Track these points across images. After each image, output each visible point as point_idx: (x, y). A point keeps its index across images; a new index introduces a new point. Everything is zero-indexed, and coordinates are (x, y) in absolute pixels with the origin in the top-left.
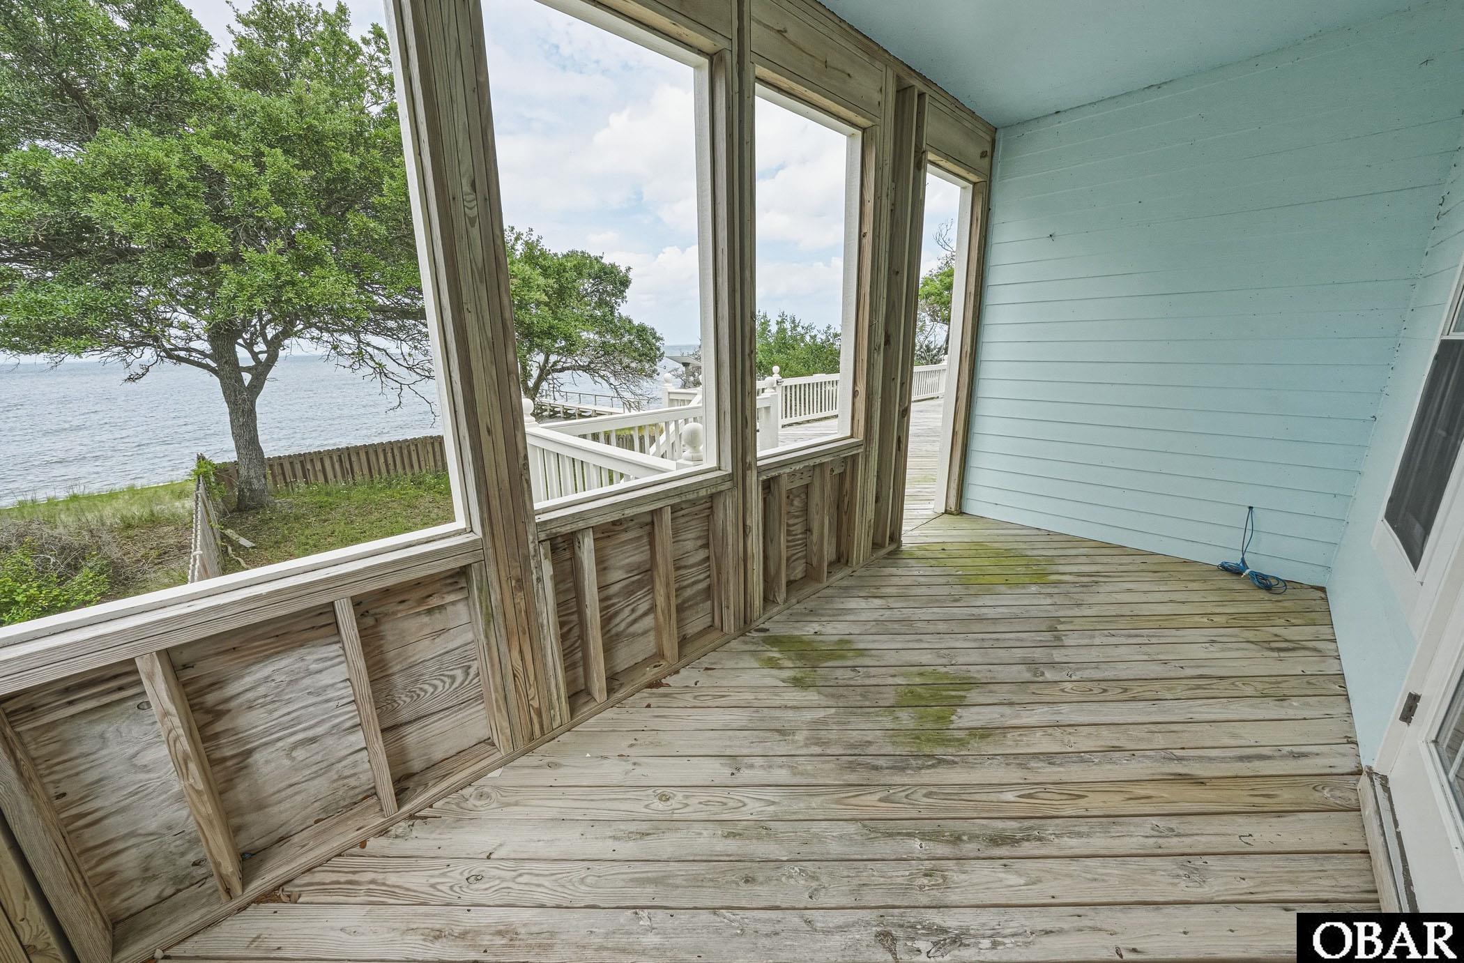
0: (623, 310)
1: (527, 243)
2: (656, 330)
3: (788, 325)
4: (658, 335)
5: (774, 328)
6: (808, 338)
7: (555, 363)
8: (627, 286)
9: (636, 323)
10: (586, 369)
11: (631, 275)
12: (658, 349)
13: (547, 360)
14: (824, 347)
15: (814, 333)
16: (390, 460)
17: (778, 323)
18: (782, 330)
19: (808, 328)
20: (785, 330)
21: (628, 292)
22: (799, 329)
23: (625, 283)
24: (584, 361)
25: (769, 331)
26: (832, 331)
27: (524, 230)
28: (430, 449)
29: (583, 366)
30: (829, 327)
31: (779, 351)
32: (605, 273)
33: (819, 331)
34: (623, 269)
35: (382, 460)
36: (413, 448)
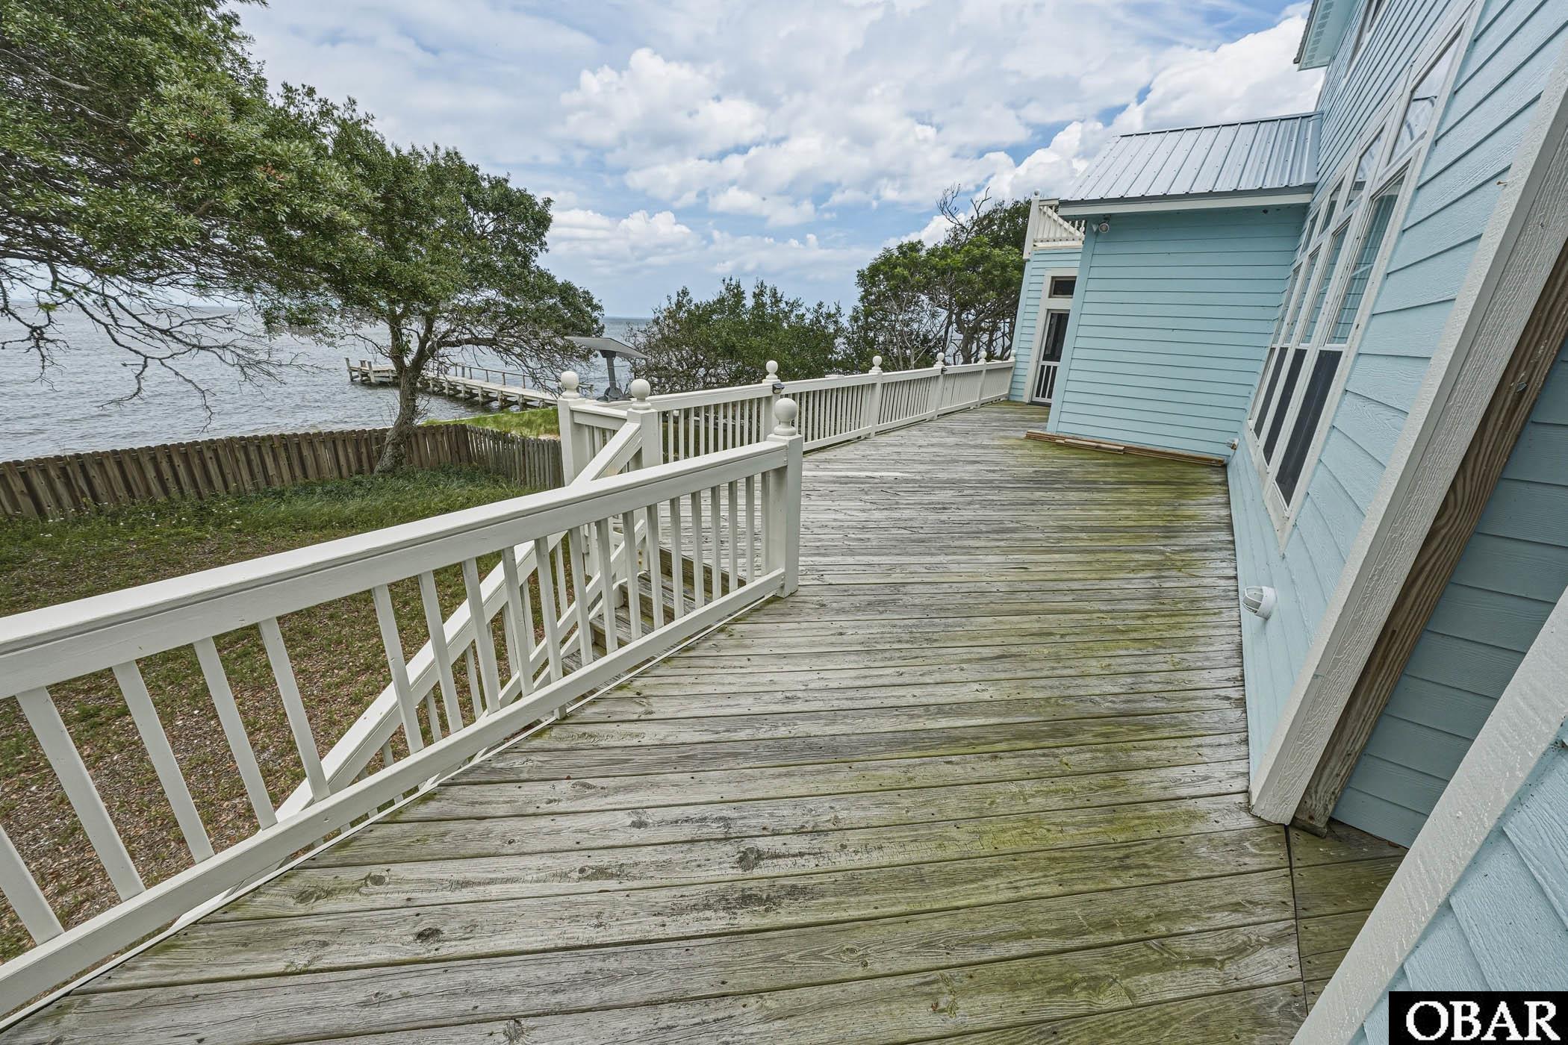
0: (541, 261)
1: (343, 124)
2: (592, 293)
3: (767, 299)
4: (595, 301)
5: (749, 302)
6: (793, 318)
7: (446, 334)
8: (546, 228)
9: (559, 280)
10: (491, 343)
11: (552, 211)
12: (596, 321)
13: (429, 329)
14: (813, 330)
15: (802, 311)
16: (168, 474)
17: (755, 295)
18: (759, 306)
19: (794, 305)
20: (764, 305)
21: (548, 236)
22: (783, 305)
23: (543, 222)
24: (487, 333)
25: (744, 306)
26: (824, 310)
27: (338, 100)
28: (241, 457)
29: (489, 339)
30: (820, 305)
31: (756, 333)
32: (511, 204)
33: (808, 310)
34: (539, 200)
35: (151, 474)
36: (208, 454)
